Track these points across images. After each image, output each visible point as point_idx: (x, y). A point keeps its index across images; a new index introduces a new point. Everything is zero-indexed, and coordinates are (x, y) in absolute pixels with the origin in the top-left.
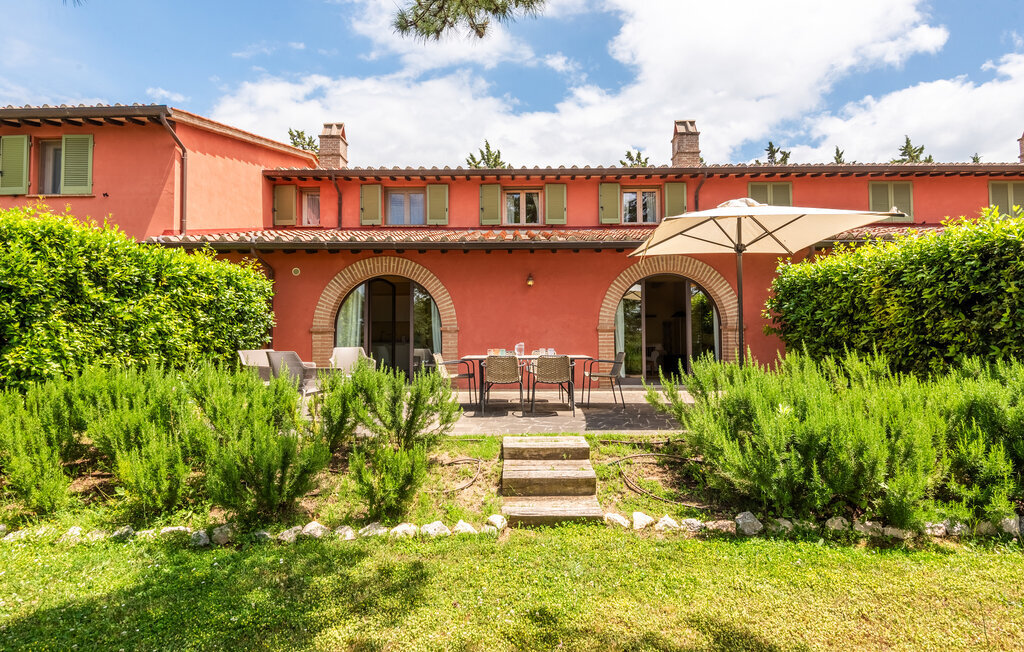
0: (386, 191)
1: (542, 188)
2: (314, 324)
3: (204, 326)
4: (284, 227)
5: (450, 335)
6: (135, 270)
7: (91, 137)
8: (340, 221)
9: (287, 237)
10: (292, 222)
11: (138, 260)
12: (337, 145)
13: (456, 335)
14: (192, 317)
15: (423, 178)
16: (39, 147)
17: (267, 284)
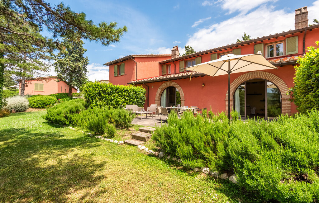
0: (186, 62)
1: (232, 51)
2: (155, 99)
3: (128, 100)
4: (164, 75)
6: (110, 90)
7: (124, 64)
8: (175, 72)
9: (165, 77)
10: (165, 74)
11: (112, 88)
12: (175, 52)
13: (184, 101)
14: (125, 98)
15: (194, 56)
16: (119, 67)
17: (144, 90)
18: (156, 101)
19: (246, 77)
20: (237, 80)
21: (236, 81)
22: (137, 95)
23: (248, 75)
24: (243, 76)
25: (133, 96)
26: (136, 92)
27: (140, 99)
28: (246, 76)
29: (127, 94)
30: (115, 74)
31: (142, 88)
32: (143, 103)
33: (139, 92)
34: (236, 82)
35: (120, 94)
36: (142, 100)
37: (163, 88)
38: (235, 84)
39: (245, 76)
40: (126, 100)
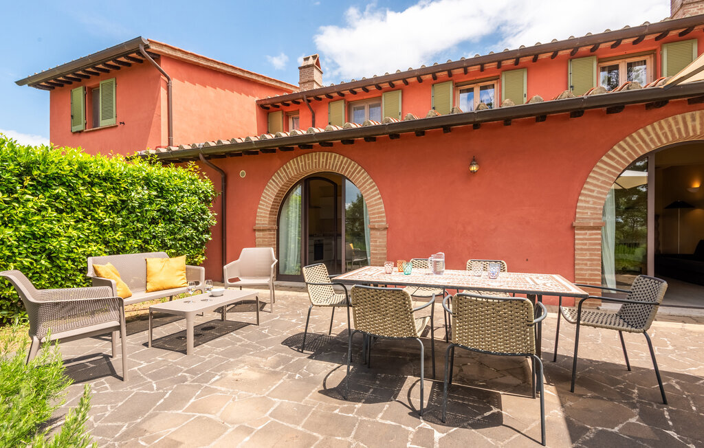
0: (349, 106)
1: (497, 78)
2: (257, 222)
3: (113, 227)
5: (378, 233)
7: (114, 80)
12: (312, 73)
13: (385, 232)
14: (93, 218)
15: (379, 88)
16: (91, 94)
17: (207, 185)
18: (259, 230)
19: (671, 131)
20: (628, 144)
21: (624, 150)
22: (171, 203)
23: (677, 123)
24: (654, 129)
25: (148, 207)
26: (162, 191)
27: (185, 222)
28: (670, 126)
29: (111, 197)
30: (73, 124)
31: (196, 176)
32: (200, 239)
33: (181, 190)
34: (624, 154)
35: (57, 197)
36: (196, 229)
37: (290, 180)
38: (618, 162)
39: (666, 127)
40: (102, 227)
